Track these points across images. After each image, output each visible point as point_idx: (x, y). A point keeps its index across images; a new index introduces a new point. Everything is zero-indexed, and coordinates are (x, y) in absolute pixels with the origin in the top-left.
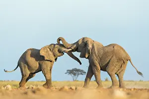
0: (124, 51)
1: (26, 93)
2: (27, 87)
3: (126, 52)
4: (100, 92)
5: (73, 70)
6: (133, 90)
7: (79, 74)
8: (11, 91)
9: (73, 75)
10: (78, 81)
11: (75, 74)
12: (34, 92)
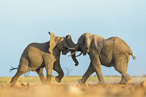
0: (125, 44)
3: (127, 45)
10: (29, 76)
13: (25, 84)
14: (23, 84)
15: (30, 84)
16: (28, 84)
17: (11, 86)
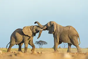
1: (11, 56)
2: (11, 52)
4: (55, 55)
5: (39, 41)
6: (75, 54)
7: (43, 44)
8: (2, 54)
9: (39, 45)
10: (42, 48)
11: (40, 44)
12: (16, 55)
13: (40, 52)
14: (38, 53)
15: (43, 52)
16: (41, 53)
17: (32, 54)
